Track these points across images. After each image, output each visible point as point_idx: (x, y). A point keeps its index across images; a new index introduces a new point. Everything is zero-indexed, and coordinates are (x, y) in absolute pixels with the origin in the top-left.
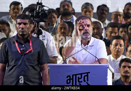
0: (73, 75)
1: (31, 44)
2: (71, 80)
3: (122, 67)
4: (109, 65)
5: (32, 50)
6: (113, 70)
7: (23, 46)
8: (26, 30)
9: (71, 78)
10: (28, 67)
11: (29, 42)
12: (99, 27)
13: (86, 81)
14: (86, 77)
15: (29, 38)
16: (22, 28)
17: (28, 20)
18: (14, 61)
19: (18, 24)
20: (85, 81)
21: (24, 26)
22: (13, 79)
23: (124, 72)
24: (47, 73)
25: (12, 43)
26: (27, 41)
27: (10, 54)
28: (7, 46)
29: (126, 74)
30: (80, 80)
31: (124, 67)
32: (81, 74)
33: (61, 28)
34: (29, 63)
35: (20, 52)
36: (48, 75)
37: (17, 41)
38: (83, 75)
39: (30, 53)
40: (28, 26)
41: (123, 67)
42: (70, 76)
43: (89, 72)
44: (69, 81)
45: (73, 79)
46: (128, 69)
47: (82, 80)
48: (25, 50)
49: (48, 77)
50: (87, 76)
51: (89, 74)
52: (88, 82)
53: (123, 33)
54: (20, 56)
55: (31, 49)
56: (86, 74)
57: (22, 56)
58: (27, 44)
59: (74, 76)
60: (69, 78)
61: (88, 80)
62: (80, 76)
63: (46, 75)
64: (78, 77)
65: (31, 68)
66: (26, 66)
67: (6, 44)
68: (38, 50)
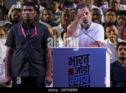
0: (74, 57)
1: (35, 29)
2: (73, 62)
3: (118, 50)
4: (107, 48)
5: (36, 35)
8: (31, 16)
9: (73, 60)
12: (98, 13)
13: (87, 63)
14: (86, 59)
15: (34, 24)
18: (20, 45)
19: (24, 10)
20: (85, 62)
21: (29, 12)
22: (19, 62)
23: (120, 54)
24: (51, 55)
25: (19, 28)
26: (32, 26)
28: (14, 31)
29: (122, 56)
30: (81, 62)
31: (121, 49)
32: (82, 56)
34: (34, 46)
35: (25, 36)
36: (51, 57)
37: (23, 27)
38: (84, 57)
39: (35, 38)
42: (71, 58)
43: (89, 55)
44: (70, 63)
45: (74, 61)
46: (124, 51)
47: (83, 61)
48: (30, 35)
49: (51, 59)
51: (89, 56)
53: (121, 20)
54: (26, 40)
55: (36, 33)
56: (86, 56)
57: (27, 40)
58: (32, 29)
59: (76, 58)
60: (70, 60)
61: (88, 62)
62: (80, 58)
63: (49, 57)
64: (79, 59)
66: (31, 49)
67: (13, 29)
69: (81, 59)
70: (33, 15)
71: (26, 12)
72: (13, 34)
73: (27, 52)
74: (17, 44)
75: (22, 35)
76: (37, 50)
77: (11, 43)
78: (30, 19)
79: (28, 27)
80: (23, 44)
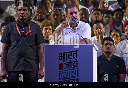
0: (64, 53)
1: (29, 28)
2: (63, 57)
4: (94, 45)
5: (30, 33)
6: (97, 49)
7: (23, 29)
8: (26, 15)
9: (63, 55)
10: (27, 47)
11: (28, 26)
13: (75, 58)
14: (75, 55)
15: (28, 23)
16: (22, 14)
17: (27, 7)
18: (15, 42)
19: (19, 10)
20: (74, 58)
21: (24, 12)
22: (15, 57)
24: (43, 52)
25: (14, 26)
26: (26, 25)
27: (12, 35)
28: (10, 29)
30: (70, 57)
32: (71, 52)
33: (54, 15)
35: (20, 34)
37: (18, 25)
38: (73, 53)
40: (27, 12)
41: (105, 44)
42: (61, 54)
43: (78, 51)
44: (60, 58)
45: (64, 56)
46: (110, 46)
47: (72, 57)
48: (25, 32)
49: (43, 55)
50: (76, 53)
51: (77, 52)
52: (76, 59)
53: (107, 18)
55: (30, 31)
56: (75, 52)
57: (22, 37)
58: (26, 27)
59: (65, 54)
60: (60, 55)
61: (76, 57)
63: (42, 53)
64: (69, 55)
65: (29, 47)
66: (26, 46)
67: (8, 27)
68: (36, 33)
69: (70, 55)
70: (27, 14)
71: (21, 12)
72: (9, 32)
73: (22, 49)
74: (13, 41)
75: (17, 33)
76: (31, 46)
77: (7, 40)
78: (25, 18)
79: (22, 26)
80: (18, 41)
